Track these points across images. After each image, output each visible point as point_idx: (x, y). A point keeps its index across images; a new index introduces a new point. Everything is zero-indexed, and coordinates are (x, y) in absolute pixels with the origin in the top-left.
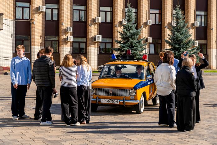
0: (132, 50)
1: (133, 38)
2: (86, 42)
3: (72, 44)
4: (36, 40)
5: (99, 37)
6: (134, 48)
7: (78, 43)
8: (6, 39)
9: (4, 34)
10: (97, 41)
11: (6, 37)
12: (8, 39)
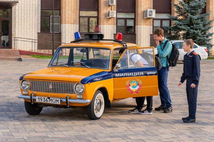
0: (191, 28)
1: (193, 13)
2: (134, 19)
3: (115, 21)
4: (67, 16)
5: (151, 12)
6: (194, 26)
7: (124, 20)
8: (28, 15)
9: (26, 9)
10: (148, 17)
11: (28, 12)
12: (31, 15)
